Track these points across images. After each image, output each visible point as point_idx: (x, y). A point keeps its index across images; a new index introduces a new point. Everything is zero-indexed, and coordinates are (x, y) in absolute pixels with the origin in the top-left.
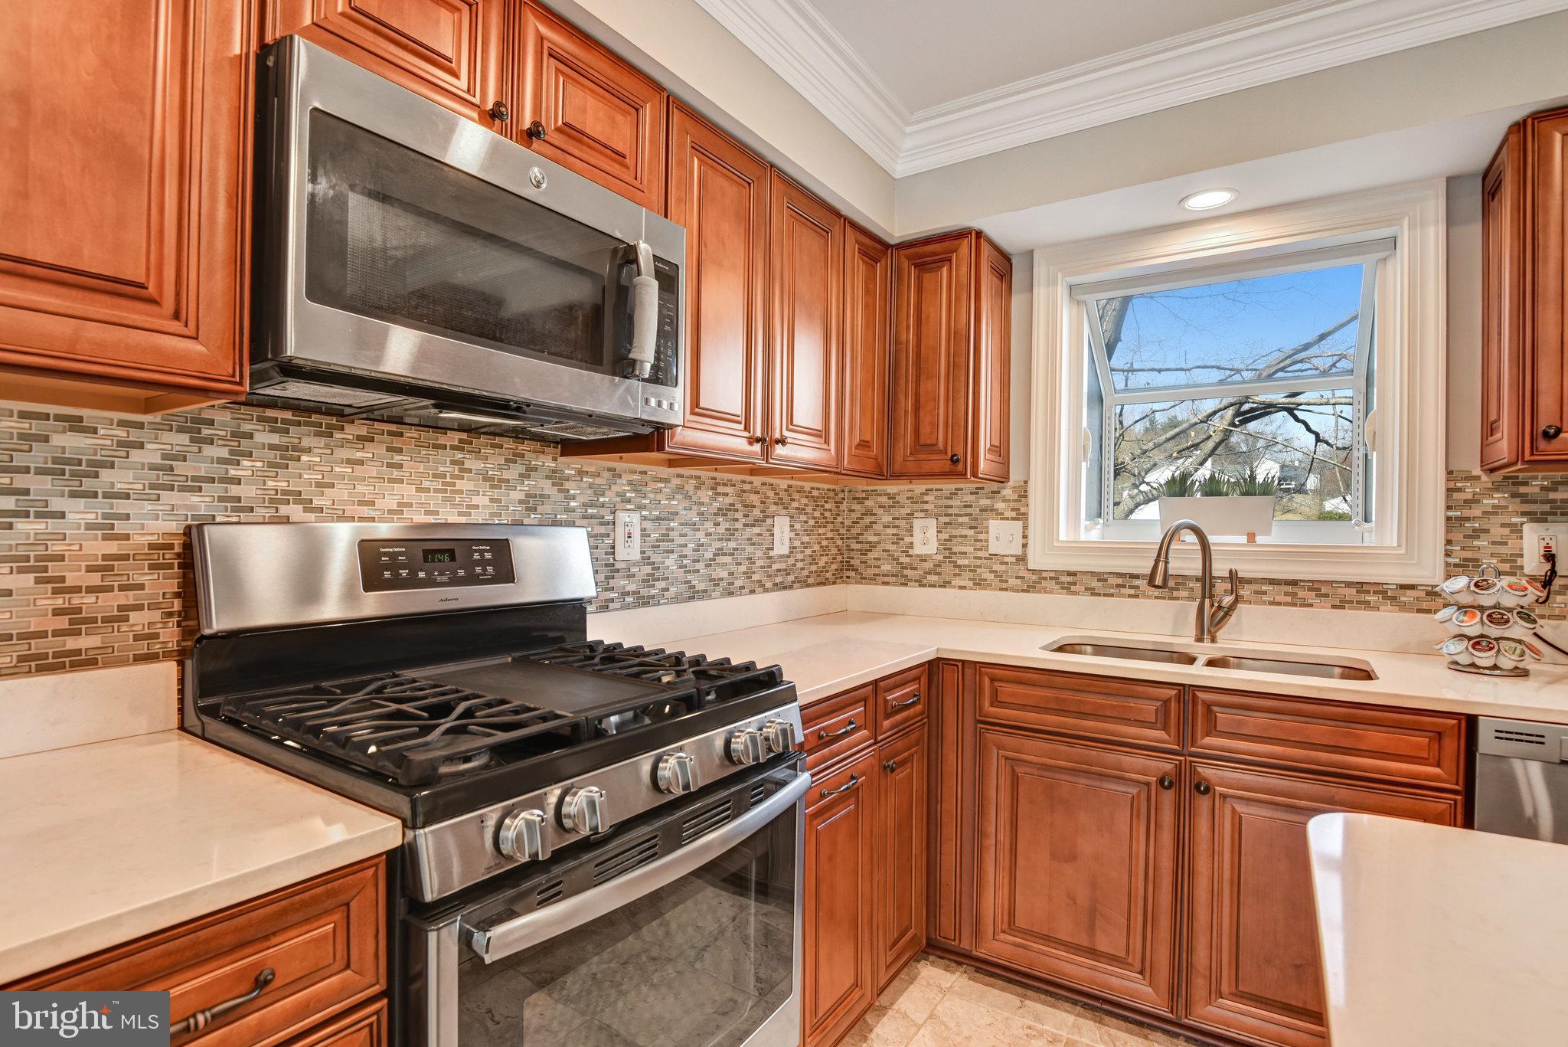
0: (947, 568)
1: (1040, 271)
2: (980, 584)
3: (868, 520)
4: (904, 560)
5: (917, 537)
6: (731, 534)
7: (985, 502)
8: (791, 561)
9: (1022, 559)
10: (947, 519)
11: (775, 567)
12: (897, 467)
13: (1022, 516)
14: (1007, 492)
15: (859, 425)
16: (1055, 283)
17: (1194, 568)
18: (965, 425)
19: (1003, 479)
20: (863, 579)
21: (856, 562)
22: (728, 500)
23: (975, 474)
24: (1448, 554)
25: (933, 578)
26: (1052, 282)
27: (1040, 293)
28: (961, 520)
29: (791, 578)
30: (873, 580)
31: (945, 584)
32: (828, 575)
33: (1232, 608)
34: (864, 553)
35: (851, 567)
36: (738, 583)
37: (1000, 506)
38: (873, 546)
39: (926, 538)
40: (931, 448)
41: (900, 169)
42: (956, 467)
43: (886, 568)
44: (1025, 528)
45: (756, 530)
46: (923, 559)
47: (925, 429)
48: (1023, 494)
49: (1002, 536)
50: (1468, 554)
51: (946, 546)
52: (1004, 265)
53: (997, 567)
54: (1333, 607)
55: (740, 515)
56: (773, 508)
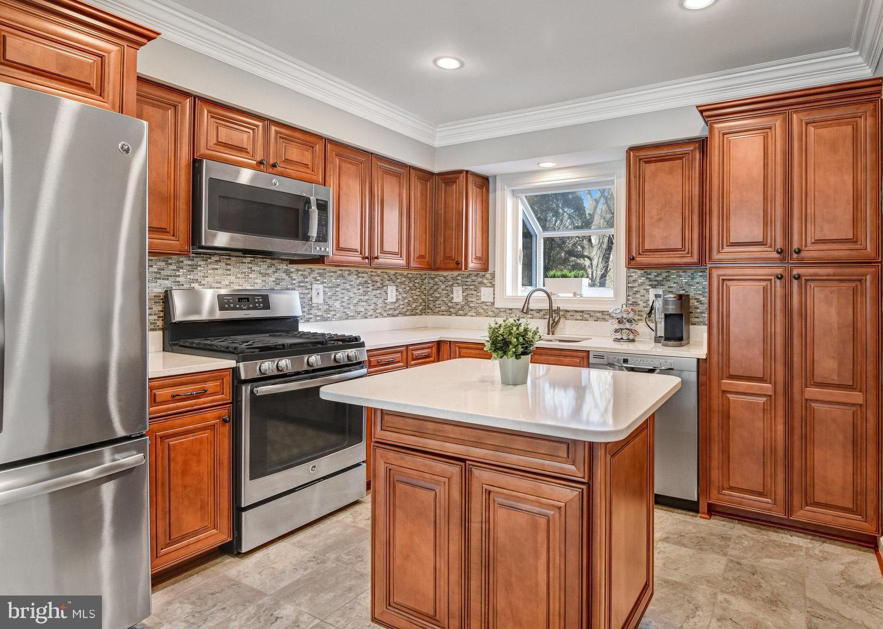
0: (466, 308)
1: (499, 185)
2: (478, 314)
3: (436, 287)
4: (450, 304)
5: (455, 295)
6: (366, 293)
7: (480, 280)
8: (397, 305)
9: (493, 303)
10: (466, 287)
11: (388, 307)
12: (438, 265)
13: (493, 286)
14: (488, 276)
15: (417, 248)
16: (504, 190)
17: (546, 306)
18: (461, 247)
19: (486, 269)
20: (434, 313)
21: (431, 306)
22: (364, 279)
23: (466, 268)
24: (628, 300)
25: (461, 312)
27: (499, 193)
28: (471, 287)
29: (397, 312)
30: (438, 313)
31: (466, 315)
32: (417, 311)
33: (558, 321)
34: (434, 301)
35: (429, 308)
36: (369, 313)
37: (485, 281)
38: (438, 298)
39: (458, 295)
40: (450, 258)
41: (437, 144)
42: (457, 266)
43: (443, 308)
44: (494, 291)
45: (378, 292)
46: (457, 304)
47: (448, 250)
48: (493, 277)
49: (486, 294)
50: (634, 300)
51: (465, 298)
52: (484, 182)
53: (485, 307)
54: (595, 320)
55: (370, 285)
56: (387, 282)
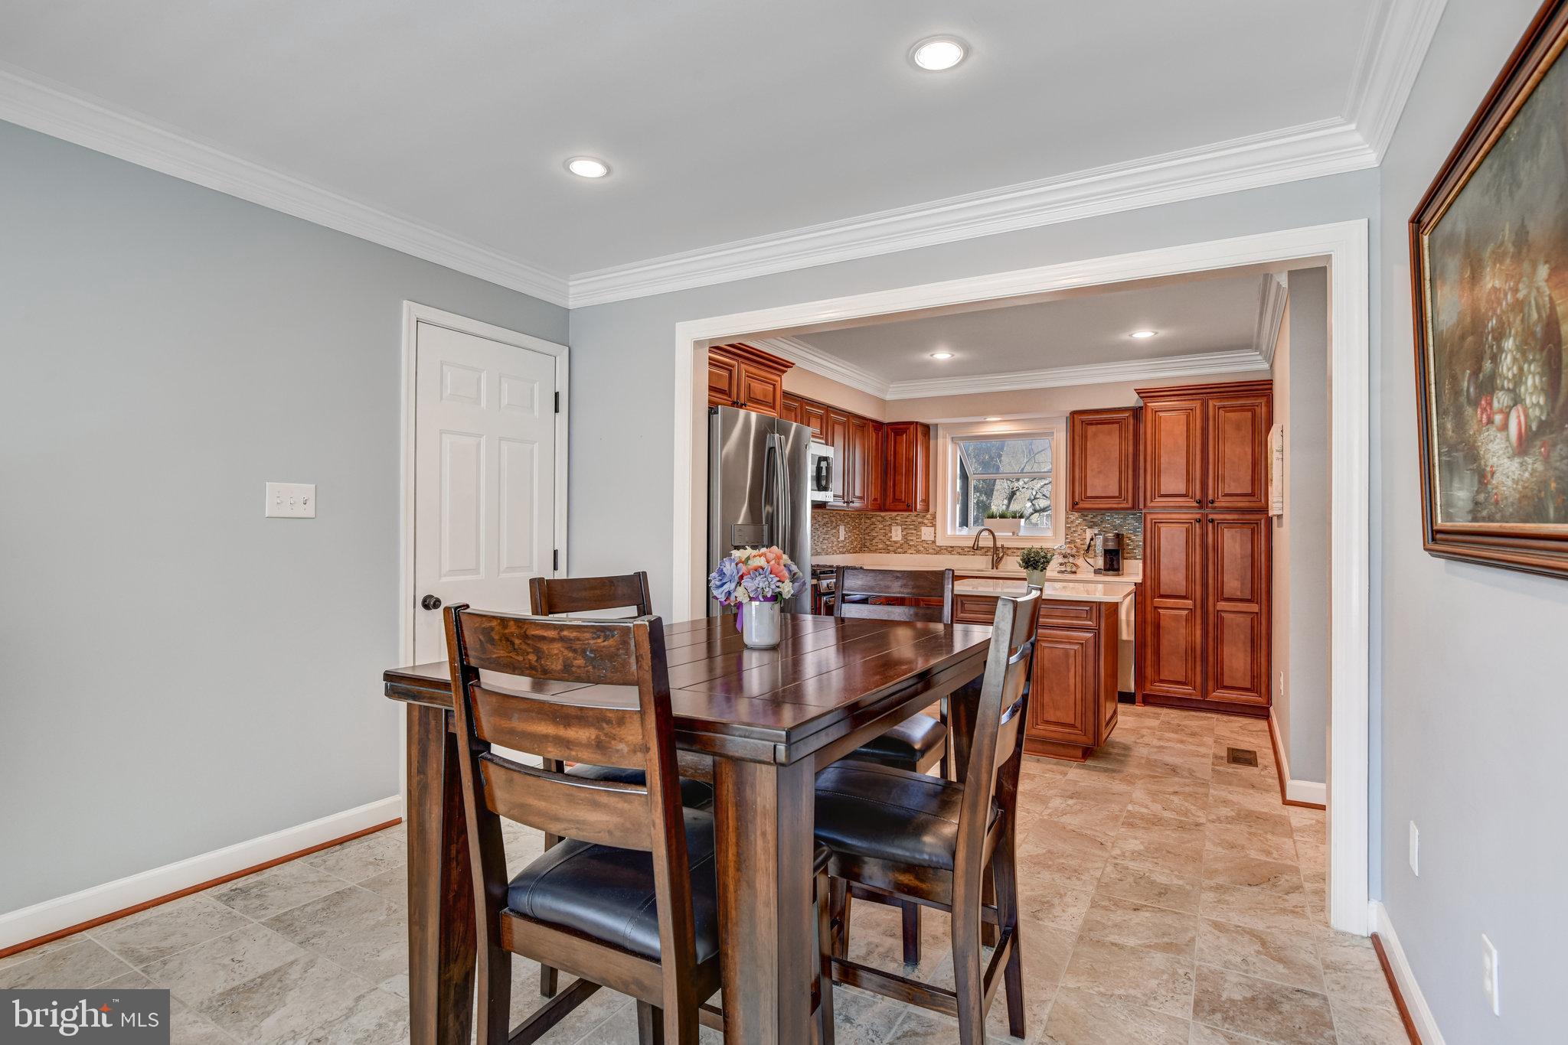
0: (906, 546)
1: (940, 432)
2: (918, 552)
3: (872, 526)
4: (888, 543)
5: (893, 534)
6: (827, 533)
7: (920, 520)
8: (845, 543)
9: (934, 542)
10: (905, 527)
11: (840, 545)
12: (887, 507)
13: (934, 526)
14: (929, 516)
15: (874, 492)
16: (946, 438)
17: (991, 544)
18: (911, 492)
19: (927, 510)
20: (870, 551)
21: (868, 544)
22: (827, 520)
23: (916, 510)
24: (1066, 538)
25: (899, 550)
26: (944, 437)
27: (940, 441)
28: (911, 527)
29: (845, 550)
30: (875, 551)
31: (905, 552)
32: (857, 549)
33: (1002, 557)
34: (871, 540)
35: (865, 546)
36: (829, 550)
37: (926, 521)
38: (875, 537)
39: (897, 534)
40: (900, 500)
41: (888, 397)
42: (909, 508)
43: (880, 546)
44: (935, 530)
45: (834, 531)
46: (896, 542)
47: (897, 493)
48: (934, 517)
49: (926, 533)
50: (1072, 538)
51: (905, 537)
52: (926, 428)
53: (925, 545)
55: (829, 525)
56: (839, 522)
